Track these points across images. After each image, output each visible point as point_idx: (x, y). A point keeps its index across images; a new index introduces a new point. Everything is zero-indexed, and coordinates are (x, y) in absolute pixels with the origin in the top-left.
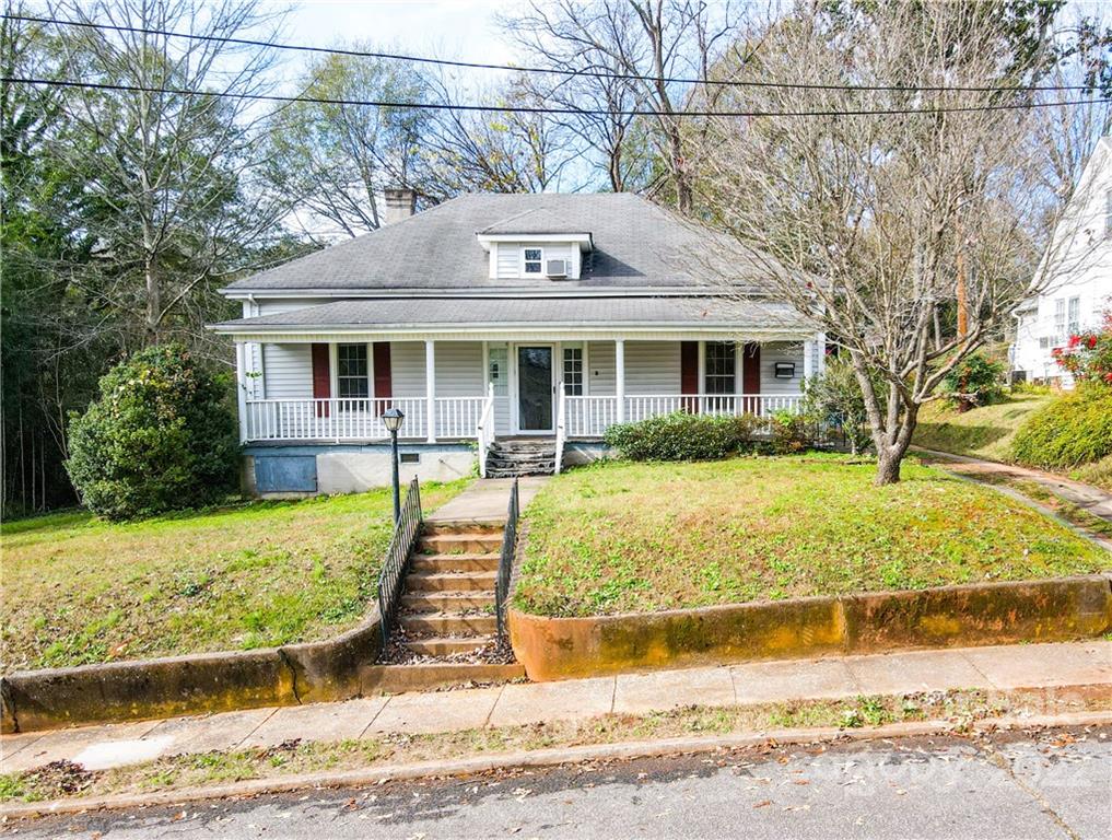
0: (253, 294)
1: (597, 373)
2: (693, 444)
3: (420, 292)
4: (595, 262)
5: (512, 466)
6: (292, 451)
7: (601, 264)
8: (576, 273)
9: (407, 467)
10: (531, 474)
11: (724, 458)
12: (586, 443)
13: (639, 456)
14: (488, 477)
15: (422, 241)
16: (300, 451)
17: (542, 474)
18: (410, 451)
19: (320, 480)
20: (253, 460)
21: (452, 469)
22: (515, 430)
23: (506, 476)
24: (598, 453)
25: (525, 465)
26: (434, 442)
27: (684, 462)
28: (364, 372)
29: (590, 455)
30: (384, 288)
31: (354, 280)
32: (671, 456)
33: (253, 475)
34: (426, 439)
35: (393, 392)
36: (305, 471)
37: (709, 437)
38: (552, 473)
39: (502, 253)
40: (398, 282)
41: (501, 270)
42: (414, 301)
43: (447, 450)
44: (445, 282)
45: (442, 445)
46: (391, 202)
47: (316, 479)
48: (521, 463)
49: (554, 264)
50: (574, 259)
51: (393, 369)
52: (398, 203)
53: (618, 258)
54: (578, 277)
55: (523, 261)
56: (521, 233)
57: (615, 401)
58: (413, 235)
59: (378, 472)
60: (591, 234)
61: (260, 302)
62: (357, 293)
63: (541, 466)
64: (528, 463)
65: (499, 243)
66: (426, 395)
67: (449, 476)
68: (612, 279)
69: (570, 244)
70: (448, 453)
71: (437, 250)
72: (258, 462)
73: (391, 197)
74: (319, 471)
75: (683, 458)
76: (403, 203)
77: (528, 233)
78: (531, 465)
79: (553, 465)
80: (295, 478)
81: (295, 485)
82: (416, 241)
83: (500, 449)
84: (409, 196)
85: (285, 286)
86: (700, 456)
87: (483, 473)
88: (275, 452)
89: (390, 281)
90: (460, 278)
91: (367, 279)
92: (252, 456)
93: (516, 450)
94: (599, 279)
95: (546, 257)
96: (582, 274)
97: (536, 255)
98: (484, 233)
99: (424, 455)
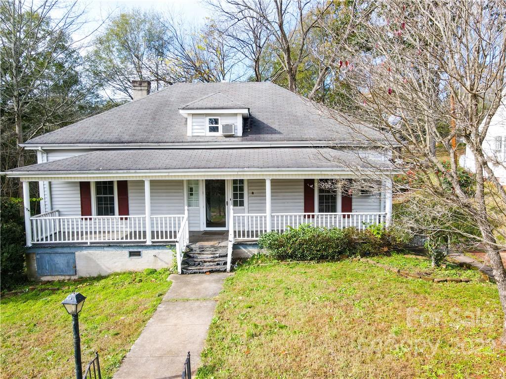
0: (42, 147)
1: (253, 193)
2: (317, 251)
3: (144, 145)
4: (251, 125)
5: (199, 264)
6: (60, 250)
7: (255, 126)
8: (240, 132)
9: (133, 259)
10: (211, 272)
11: (338, 260)
12: (247, 244)
13: (282, 257)
14: (183, 273)
15: (149, 112)
16: (66, 250)
17: (218, 271)
18: (135, 250)
19: (77, 268)
20: (34, 256)
21: (162, 261)
22: (203, 227)
23: (195, 273)
24: (255, 251)
25: (208, 264)
26: (151, 244)
27: (312, 262)
28: (112, 193)
29: (250, 251)
30: (122, 143)
31: (105, 137)
32: (303, 258)
33: (35, 265)
34: (145, 242)
36: (68, 263)
37: (328, 246)
38: (225, 271)
39: (195, 120)
40: (131, 139)
41: (195, 131)
42: (141, 151)
43: (159, 249)
44: (161, 138)
45: (154, 246)
46: (136, 88)
47: (76, 267)
48: (205, 262)
49: (227, 127)
50: (239, 123)
51: (129, 191)
52: (140, 88)
53: (265, 122)
54: (241, 135)
55: (208, 125)
56: (206, 109)
57: (265, 217)
58: (144, 108)
59: (115, 263)
60: (249, 109)
61: (47, 152)
62: (105, 146)
63: (218, 264)
64: (209, 262)
65: (193, 115)
66: (145, 214)
67: (159, 266)
68: (262, 136)
69: (236, 115)
70: (160, 251)
71: (157, 117)
72: (38, 257)
73: (135, 85)
74: (77, 262)
75: (311, 259)
76: (143, 88)
77: (211, 109)
78: (212, 264)
79: (225, 263)
80: (62, 266)
81: (62, 271)
82: (145, 112)
83: (192, 250)
84: (146, 84)
85: (61, 141)
86: (322, 258)
87: (180, 271)
88: (49, 251)
89: (126, 138)
90: (170, 135)
91: (113, 137)
92: (34, 253)
93: (202, 250)
94: (254, 136)
95: (222, 122)
96: (243, 133)
97: (216, 122)
98: (183, 109)
99: (144, 252)
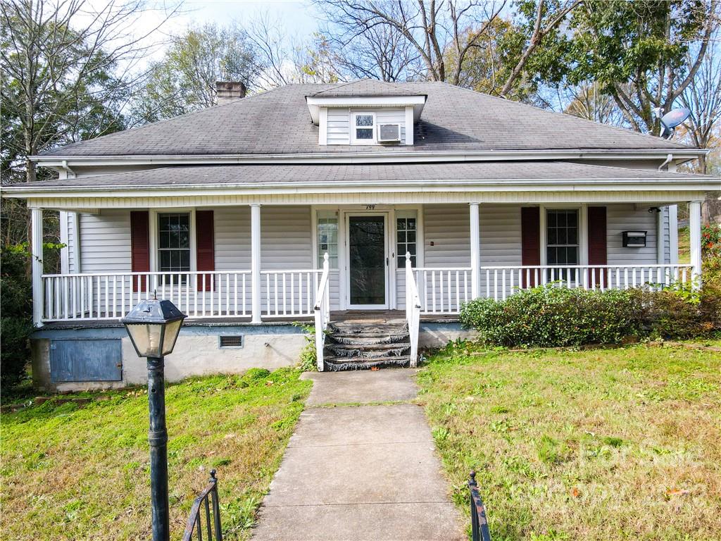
0: (68, 161)
1: (432, 244)
2: (581, 327)
3: (246, 159)
4: (425, 132)
5: (355, 354)
6: (94, 334)
7: (432, 132)
8: (409, 140)
9: (227, 351)
10: (381, 366)
11: (621, 345)
12: (438, 323)
13: (510, 342)
14: (326, 369)
15: (249, 117)
16: (105, 334)
17: (394, 365)
18: (231, 334)
19: (125, 368)
20: (47, 344)
21: (280, 354)
22: (345, 305)
23: (349, 369)
24: (453, 335)
25: (372, 354)
26: (260, 322)
27: (570, 349)
28: (187, 244)
29: (442, 336)
30: (207, 153)
31: (177, 147)
32: (553, 341)
33: (47, 363)
34: (250, 319)
35: (217, 265)
36: (107, 357)
37: (602, 318)
38: (407, 365)
39: (332, 118)
40: (223, 149)
41: (332, 130)
42: (240, 167)
43: (275, 332)
44: (274, 148)
45: (269, 325)
46: (222, 94)
47: (122, 365)
48: (367, 350)
49: (387, 129)
50: (406, 124)
51: (217, 241)
52: (228, 94)
54: (411, 143)
55: (354, 127)
56: (353, 96)
57: (469, 273)
58: (240, 112)
59: (194, 358)
60: (426, 96)
61: (77, 170)
62: (178, 159)
63: (391, 354)
64: (375, 350)
65: (330, 109)
66: (250, 268)
67: (275, 363)
68: (448, 145)
69: (402, 108)
70: (277, 336)
71: (263, 123)
72: (53, 346)
73: (222, 89)
74: (124, 357)
75: (569, 344)
76: (233, 94)
77: (361, 96)
78: (380, 353)
79: (406, 352)
80: (96, 364)
81: (97, 374)
82: (243, 117)
83: (338, 331)
84: (239, 88)
85: (102, 152)
86: (590, 342)
87: (320, 364)
88: (73, 335)
89: (214, 147)
90: (288, 143)
91: (192, 145)
92: (46, 340)
93: (358, 332)
94: (435, 145)
95: (378, 121)
96: (415, 140)
97: (369, 121)
98: (314, 96)
99: (249, 339)
